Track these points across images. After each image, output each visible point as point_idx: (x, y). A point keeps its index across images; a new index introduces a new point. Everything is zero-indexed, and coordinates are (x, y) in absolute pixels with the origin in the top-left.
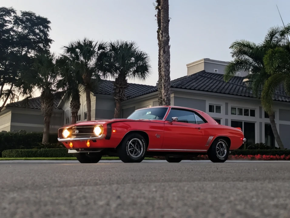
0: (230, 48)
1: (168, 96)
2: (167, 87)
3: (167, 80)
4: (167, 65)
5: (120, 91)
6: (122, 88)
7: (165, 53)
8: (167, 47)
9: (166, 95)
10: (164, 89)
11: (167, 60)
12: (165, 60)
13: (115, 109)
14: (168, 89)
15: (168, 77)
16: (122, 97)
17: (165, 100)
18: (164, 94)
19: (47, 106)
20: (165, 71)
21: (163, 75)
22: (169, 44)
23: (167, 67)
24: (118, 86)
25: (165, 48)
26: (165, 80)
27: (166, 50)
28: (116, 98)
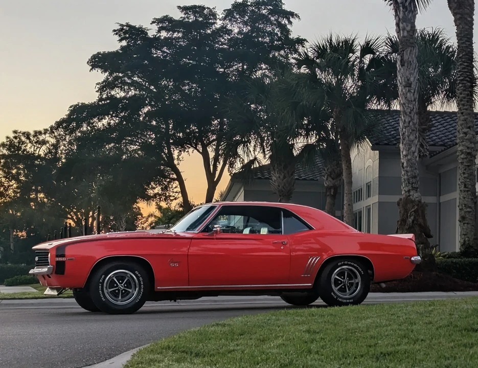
1: (409, 157)
3: (409, 122)
8: (409, 52)
9: (406, 156)
10: (403, 143)
11: (408, 80)
12: (404, 79)
14: (410, 141)
15: (411, 117)
17: (405, 164)
18: (403, 152)
19: (282, 177)
20: (404, 104)
23: (408, 94)
25: (403, 54)
26: (404, 124)
27: (406, 57)
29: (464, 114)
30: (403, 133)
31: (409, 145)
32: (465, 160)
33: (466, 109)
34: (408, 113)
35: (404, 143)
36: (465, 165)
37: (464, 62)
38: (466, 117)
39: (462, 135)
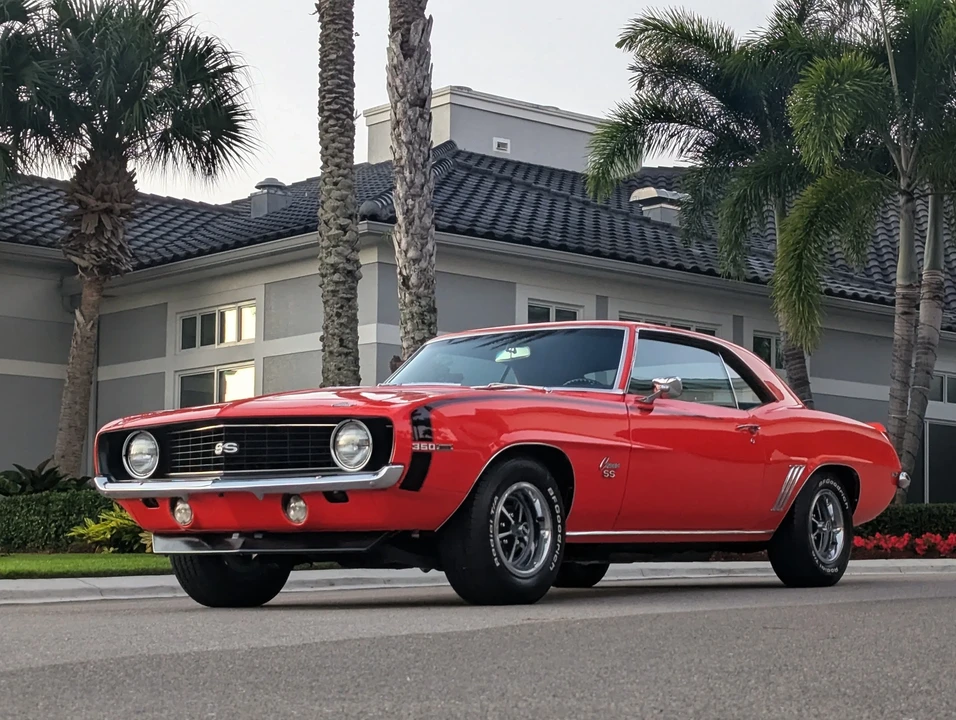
0: (619, 45)
1: (423, 264)
2: (420, 219)
4: (421, 116)
5: (100, 229)
6: (109, 211)
7: (411, 56)
8: (420, 27)
9: (416, 261)
10: (406, 232)
12: (412, 88)
13: (77, 313)
14: (422, 228)
15: (424, 174)
16: (111, 259)
17: (413, 280)
18: (406, 252)
21: (403, 162)
22: (427, 14)
23: (420, 122)
24: (91, 201)
25: (409, 30)
26: (410, 188)
27: (415, 39)
28: (83, 263)
29: (339, 186)
30: (408, 210)
31: (422, 238)
32: (342, 287)
33: (345, 176)
34: (419, 166)
35: (411, 231)
36: (342, 298)
37: (340, 73)
38: (344, 192)
39: (334, 232)
